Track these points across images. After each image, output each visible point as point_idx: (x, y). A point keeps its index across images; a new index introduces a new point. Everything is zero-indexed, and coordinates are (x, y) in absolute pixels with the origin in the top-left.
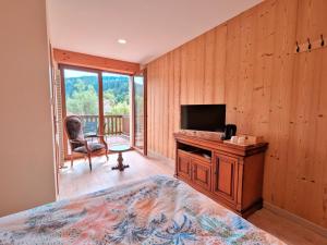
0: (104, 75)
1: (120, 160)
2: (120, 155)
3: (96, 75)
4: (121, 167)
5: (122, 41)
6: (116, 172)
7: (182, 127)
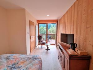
0: (48, 24)
1: (48, 47)
2: (48, 46)
3: (46, 24)
4: (48, 49)
5: (48, 15)
6: (46, 50)
7: (61, 41)
